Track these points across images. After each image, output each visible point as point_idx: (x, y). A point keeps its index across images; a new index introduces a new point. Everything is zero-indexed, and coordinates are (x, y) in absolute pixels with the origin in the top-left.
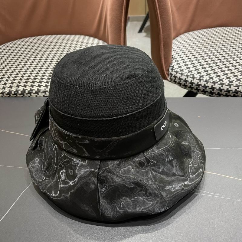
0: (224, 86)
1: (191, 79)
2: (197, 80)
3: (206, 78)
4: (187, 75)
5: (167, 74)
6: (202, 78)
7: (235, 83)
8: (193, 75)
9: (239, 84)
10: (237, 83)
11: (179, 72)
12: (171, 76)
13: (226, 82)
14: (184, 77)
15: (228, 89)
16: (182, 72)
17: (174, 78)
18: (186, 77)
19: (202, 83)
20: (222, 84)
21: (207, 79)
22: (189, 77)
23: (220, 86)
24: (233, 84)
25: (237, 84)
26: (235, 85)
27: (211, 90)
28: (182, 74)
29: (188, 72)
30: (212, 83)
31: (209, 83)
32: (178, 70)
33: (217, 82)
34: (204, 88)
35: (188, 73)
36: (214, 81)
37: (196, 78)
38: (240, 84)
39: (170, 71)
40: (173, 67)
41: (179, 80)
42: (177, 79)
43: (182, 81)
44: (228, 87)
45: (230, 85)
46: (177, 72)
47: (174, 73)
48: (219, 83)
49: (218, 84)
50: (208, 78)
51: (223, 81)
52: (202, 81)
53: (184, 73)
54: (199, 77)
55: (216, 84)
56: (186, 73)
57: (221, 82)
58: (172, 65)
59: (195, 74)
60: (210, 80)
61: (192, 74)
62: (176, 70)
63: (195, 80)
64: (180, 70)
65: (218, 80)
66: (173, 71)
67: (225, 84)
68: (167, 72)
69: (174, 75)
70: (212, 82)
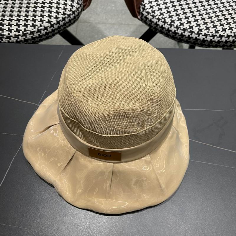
0: (193, 34)
1: (162, 23)
2: (168, 26)
3: (177, 23)
4: (158, 18)
5: (138, 12)
6: (173, 23)
7: (204, 32)
8: (164, 19)
9: (207, 33)
10: (206, 32)
11: (151, 13)
12: (142, 16)
13: (196, 31)
14: (155, 20)
15: (196, 37)
16: (153, 14)
17: (145, 19)
18: (157, 21)
19: (173, 29)
20: (192, 32)
21: (177, 25)
22: (160, 20)
23: (190, 34)
24: (201, 32)
25: (205, 34)
26: (203, 34)
27: (180, 37)
28: (153, 16)
29: (159, 14)
30: (182, 30)
31: (179, 30)
32: (150, 11)
33: (187, 29)
34: (174, 34)
35: (159, 16)
36: (184, 27)
37: (167, 23)
38: (209, 34)
39: (142, 10)
40: (144, 6)
41: (150, 23)
42: (148, 20)
43: (153, 24)
44: (197, 36)
45: (198, 34)
46: (148, 13)
47: (145, 14)
48: (189, 30)
49: (188, 32)
50: (179, 24)
51: (193, 29)
52: (172, 27)
53: (155, 15)
54: (170, 22)
55: (186, 32)
56: (158, 15)
57: (191, 29)
58: (144, 4)
59: (166, 17)
60: (180, 27)
61: (164, 17)
62: (147, 10)
63: (166, 25)
64: (152, 10)
65: (188, 27)
66: (145, 11)
67: (194, 32)
68: (138, 10)
69: (145, 15)
70: (182, 28)
